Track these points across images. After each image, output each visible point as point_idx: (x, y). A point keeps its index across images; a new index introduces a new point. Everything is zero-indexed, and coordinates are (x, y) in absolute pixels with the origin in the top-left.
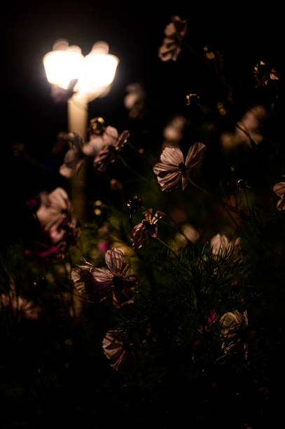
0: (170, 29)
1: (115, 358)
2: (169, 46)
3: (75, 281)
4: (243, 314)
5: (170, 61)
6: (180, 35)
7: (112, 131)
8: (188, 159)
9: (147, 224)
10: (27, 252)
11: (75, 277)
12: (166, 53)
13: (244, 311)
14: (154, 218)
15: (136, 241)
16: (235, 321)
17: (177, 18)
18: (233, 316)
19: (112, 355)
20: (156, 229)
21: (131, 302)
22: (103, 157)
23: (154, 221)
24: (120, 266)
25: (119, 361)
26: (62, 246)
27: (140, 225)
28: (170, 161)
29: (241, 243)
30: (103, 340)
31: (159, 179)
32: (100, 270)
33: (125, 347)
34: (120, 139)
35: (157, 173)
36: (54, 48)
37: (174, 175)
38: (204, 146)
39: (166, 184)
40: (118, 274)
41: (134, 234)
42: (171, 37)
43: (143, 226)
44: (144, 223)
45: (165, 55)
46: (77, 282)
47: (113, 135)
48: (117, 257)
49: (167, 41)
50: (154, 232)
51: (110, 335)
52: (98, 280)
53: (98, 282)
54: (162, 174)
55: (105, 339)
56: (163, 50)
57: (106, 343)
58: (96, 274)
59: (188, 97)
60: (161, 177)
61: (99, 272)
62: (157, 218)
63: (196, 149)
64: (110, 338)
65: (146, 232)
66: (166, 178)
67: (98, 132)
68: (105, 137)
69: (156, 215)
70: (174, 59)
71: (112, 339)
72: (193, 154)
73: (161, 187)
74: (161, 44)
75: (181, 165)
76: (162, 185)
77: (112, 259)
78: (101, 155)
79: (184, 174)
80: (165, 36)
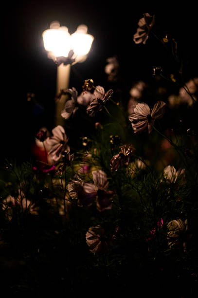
0: (142, 22)
1: (93, 246)
2: (140, 33)
3: (70, 191)
4: (184, 222)
5: (141, 43)
6: (149, 26)
7: (100, 89)
8: (153, 112)
9: (122, 155)
10: (35, 168)
11: (70, 188)
12: (138, 38)
13: (185, 220)
14: (127, 151)
15: (114, 166)
16: (178, 226)
17: (148, 15)
18: (177, 222)
19: (91, 243)
20: (129, 159)
21: (109, 208)
22: (93, 107)
23: (127, 153)
24: (103, 183)
25: (96, 248)
26: (61, 166)
27: (117, 156)
28: (141, 113)
29: (185, 173)
30: (86, 233)
31: (133, 125)
32: (88, 184)
33: (101, 239)
34: (106, 95)
35: (132, 121)
36: (51, 27)
37: (143, 123)
38: (165, 104)
39: (137, 128)
40: (101, 188)
41: (113, 162)
42: (142, 28)
43: (119, 157)
44: (121, 154)
45: (137, 39)
46: (71, 191)
47: (101, 92)
48: (101, 176)
49: (139, 30)
50: (127, 161)
51: (92, 230)
52: (87, 191)
53: (87, 193)
54: (135, 122)
55: (87, 233)
56: (137, 36)
57: (88, 235)
58: (85, 187)
59: (154, 69)
60: (134, 124)
61: (88, 186)
62: (129, 151)
63: (159, 106)
64: (91, 232)
65: (121, 161)
66: (138, 124)
67: (89, 89)
68: (95, 93)
69: (129, 149)
70: (144, 43)
71: (93, 233)
72: (157, 109)
73: (134, 130)
74: (136, 32)
75: (149, 117)
76: (135, 129)
77: (97, 178)
78: (92, 105)
79: (150, 122)
80: (138, 27)
